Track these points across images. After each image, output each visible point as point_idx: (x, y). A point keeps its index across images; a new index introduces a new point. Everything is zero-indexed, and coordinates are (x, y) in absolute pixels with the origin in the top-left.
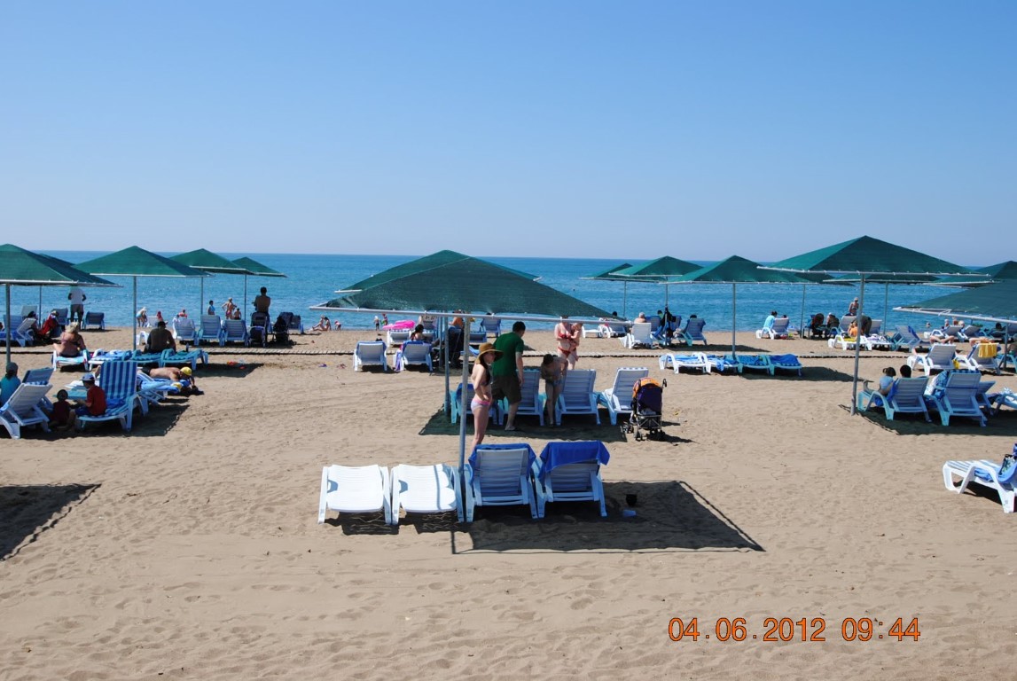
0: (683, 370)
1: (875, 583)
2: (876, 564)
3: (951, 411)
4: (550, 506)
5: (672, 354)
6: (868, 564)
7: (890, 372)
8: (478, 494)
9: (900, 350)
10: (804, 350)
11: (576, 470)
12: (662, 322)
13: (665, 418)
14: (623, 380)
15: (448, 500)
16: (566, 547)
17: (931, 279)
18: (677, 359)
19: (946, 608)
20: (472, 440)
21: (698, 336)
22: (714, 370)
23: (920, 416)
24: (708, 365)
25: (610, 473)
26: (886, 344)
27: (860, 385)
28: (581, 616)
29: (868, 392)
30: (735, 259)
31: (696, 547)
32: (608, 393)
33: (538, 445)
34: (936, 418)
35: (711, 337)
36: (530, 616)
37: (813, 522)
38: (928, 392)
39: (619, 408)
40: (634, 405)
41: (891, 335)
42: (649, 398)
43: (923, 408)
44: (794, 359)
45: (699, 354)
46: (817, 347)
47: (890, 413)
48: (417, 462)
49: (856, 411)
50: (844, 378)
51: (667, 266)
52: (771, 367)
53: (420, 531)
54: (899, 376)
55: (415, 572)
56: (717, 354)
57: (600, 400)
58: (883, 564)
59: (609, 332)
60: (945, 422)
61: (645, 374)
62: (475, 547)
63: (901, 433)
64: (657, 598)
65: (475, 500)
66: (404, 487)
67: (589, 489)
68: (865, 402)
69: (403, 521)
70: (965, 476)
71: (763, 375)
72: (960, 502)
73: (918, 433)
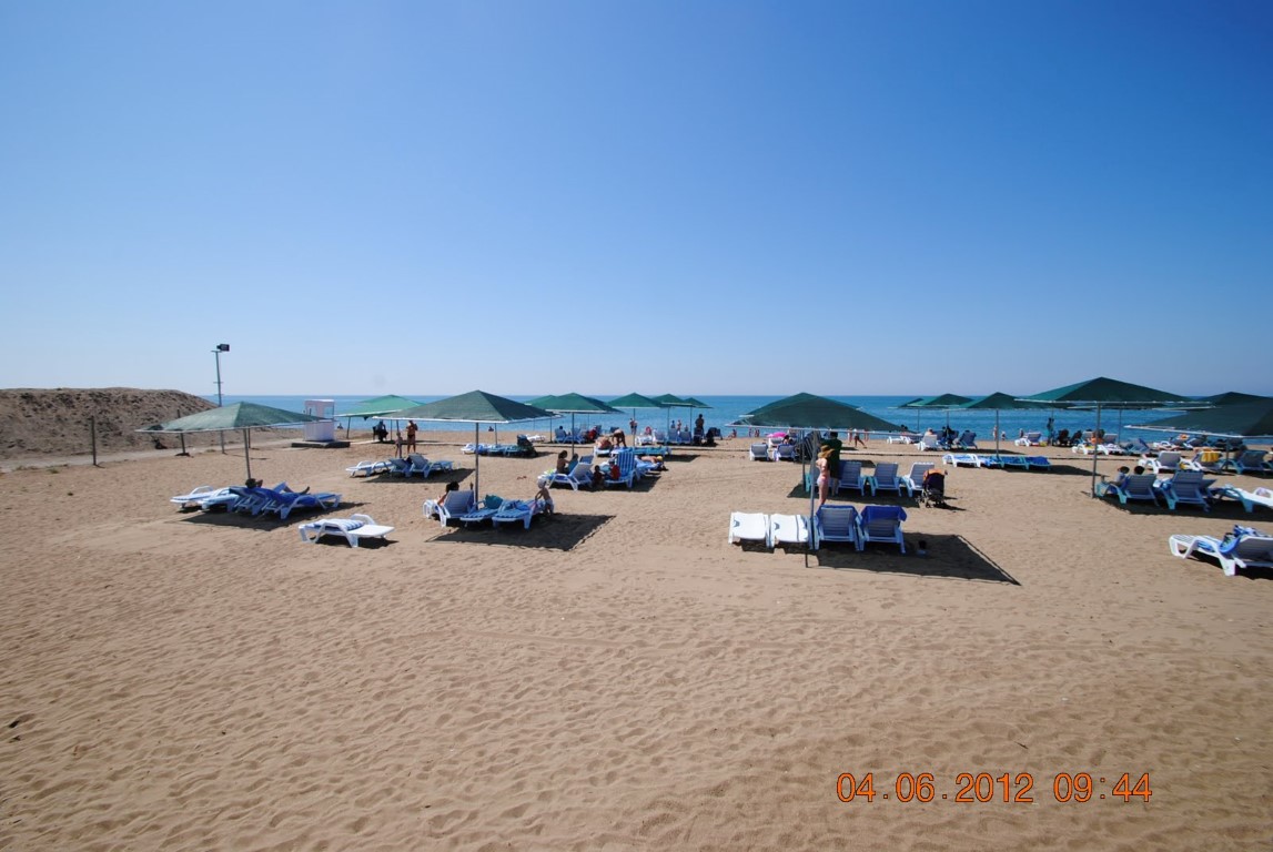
0: (959, 465)
1: (1111, 616)
2: (1111, 602)
3: (1177, 499)
4: (866, 543)
5: (952, 455)
6: (1105, 602)
7: (1125, 470)
8: (822, 533)
9: (1132, 455)
10: (1054, 454)
11: (885, 523)
12: (945, 435)
13: (946, 494)
14: (916, 471)
15: (804, 536)
16: (878, 569)
18: (955, 458)
19: (1172, 640)
20: (818, 502)
21: (971, 444)
22: (982, 465)
23: (1150, 502)
24: (978, 462)
25: (907, 526)
26: (1121, 451)
27: (1098, 479)
28: (888, 613)
29: (1104, 483)
30: (998, 394)
31: (969, 578)
32: (907, 478)
33: (860, 507)
34: (1164, 503)
35: (980, 445)
36: (854, 609)
37: (1059, 569)
38: (1157, 485)
39: (914, 487)
40: (924, 486)
41: (1125, 444)
42: (935, 482)
43: (1152, 496)
44: (1045, 460)
45: (971, 455)
46: (1063, 452)
47: (1123, 499)
48: (785, 513)
49: (1095, 496)
50: (1084, 473)
51: (947, 400)
52: (1027, 464)
53: (787, 552)
54: (1132, 473)
55: (784, 575)
56: (985, 455)
57: (901, 481)
58: (1117, 602)
59: (908, 440)
60: (1172, 507)
61: (932, 467)
62: (820, 565)
63: (1133, 512)
64: (940, 608)
65: (820, 536)
66: (778, 527)
67: (893, 535)
68: (1103, 490)
69: (776, 546)
70: (1189, 546)
71: (1020, 469)
72: (1185, 565)
73: (1148, 514)
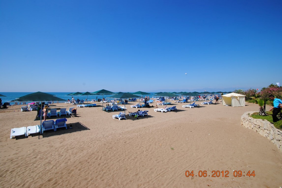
0: (80, 107)
3: (114, 109)
4: (57, 129)
5: (79, 105)
6: (103, 129)
7: (107, 105)
8: (44, 129)
9: (109, 102)
10: (97, 103)
11: (62, 123)
12: (78, 101)
13: (77, 114)
14: (70, 109)
15: (38, 130)
16: (60, 134)
17: (112, 94)
18: (79, 106)
19: (112, 133)
21: (83, 102)
22: (85, 107)
23: (110, 110)
24: (84, 106)
25: (67, 122)
26: (107, 102)
27: (103, 107)
28: (62, 144)
29: (104, 108)
30: (87, 92)
31: (80, 131)
32: (68, 111)
33: (55, 120)
34: (112, 110)
35: (85, 102)
36: (52, 146)
37: (97, 125)
38: (111, 107)
39: (70, 113)
40: (72, 112)
41: (108, 101)
42: (74, 111)
43: (111, 109)
44: (96, 104)
45: (83, 105)
46: (99, 103)
47: (107, 110)
48: (33, 125)
49: (103, 110)
50: (102, 106)
51: (78, 93)
52: (93, 106)
53: (32, 136)
54: (108, 106)
55: (31, 143)
56: (85, 104)
57: (67, 112)
58: (105, 129)
59: (70, 102)
60: (113, 111)
61: (74, 108)
62: (43, 137)
63: (108, 112)
64: (74, 139)
65: (43, 130)
66: (29, 130)
67: (64, 125)
68: (104, 109)
69: (29, 136)
70: (115, 117)
71: (92, 107)
72: (115, 120)
73: (110, 112)
